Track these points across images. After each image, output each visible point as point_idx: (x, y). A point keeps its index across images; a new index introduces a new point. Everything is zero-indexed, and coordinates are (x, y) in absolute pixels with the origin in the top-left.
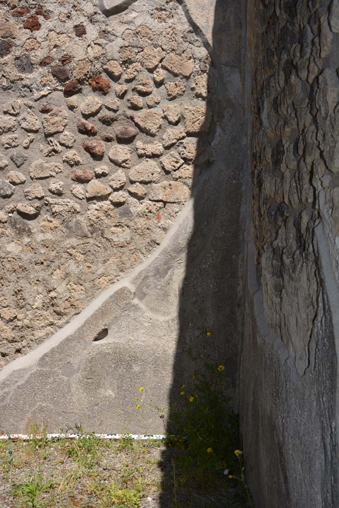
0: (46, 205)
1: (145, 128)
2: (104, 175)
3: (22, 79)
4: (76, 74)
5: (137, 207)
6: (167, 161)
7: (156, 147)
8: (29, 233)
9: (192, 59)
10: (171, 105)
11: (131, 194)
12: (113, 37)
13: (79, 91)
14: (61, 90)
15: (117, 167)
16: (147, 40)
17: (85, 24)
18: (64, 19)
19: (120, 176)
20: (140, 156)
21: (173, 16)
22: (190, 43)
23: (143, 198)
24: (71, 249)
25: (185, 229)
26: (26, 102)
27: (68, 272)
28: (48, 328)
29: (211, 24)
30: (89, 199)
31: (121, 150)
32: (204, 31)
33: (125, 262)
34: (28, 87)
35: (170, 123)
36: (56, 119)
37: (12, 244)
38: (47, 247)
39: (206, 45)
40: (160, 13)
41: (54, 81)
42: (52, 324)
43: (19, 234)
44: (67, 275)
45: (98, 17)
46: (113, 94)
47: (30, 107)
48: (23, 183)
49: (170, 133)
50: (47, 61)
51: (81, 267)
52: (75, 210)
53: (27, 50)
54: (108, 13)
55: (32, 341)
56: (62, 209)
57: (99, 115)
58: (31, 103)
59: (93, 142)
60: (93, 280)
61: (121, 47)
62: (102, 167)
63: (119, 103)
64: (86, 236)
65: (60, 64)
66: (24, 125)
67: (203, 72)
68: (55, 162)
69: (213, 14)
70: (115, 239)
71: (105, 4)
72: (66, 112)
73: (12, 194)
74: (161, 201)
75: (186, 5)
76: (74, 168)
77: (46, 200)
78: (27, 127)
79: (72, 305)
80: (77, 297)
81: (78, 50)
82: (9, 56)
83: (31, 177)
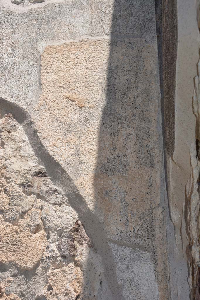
9: (42, 232)
22: (39, 196)
32: (69, 171)
67: (68, 258)
75: (32, 123)
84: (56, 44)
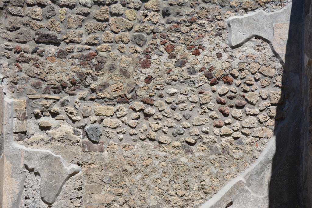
0: (200, 138)
1: (250, 101)
2: (229, 124)
3: (190, 78)
4: (217, 75)
5: (245, 140)
6: (261, 117)
7: (255, 110)
8: (192, 152)
9: (274, 69)
10: (263, 90)
11: (242, 133)
12: (235, 58)
13: (218, 83)
14: (209, 83)
15: (236, 120)
16: (252, 59)
17: (221, 52)
18: (211, 50)
19: (237, 124)
20: (247, 115)
21: (265, 49)
22: (273, 61)
23: (249, 136)
24: (213, 161)
25: (272, 151)
26: (191, 89)
27: (211, 172)
28: (201, 200)
29: (284, 53)
30: (221, 136)
31: (238, 112)
32: (281, 56)
33: (240, 167)
34: (193, 82)
35: (263, 99)
36: (206, 97)
37: (183, 158)
38: (201, 159)
39: (281, 62)
40: (258, 47)
41: (206, 79)
42: (202, 198)
43: (187, 153)
44: (211, 173)
45: (228, 49)
46: (234, 85)
47: (193, 91)
48: (189, 127)
49: (263, 104)
50: (203, 69)
51: (218, 170)
52: (215, 141)
53: (193, 64)
54: (233, 48)
55: (192, 207)
56: (208, 141)
57: (227, 95)
58: (194, 89)
59: (223, 108)
60: (224, 176)
61: (239, 63)
62: (228, 120)
63: (237, 89)
64: (220, 154)
65: (209, 71)
66: (190, 99)
67: (280, 75)
68: (205, 117)
69: (285, 48)
70: (235, 156)
71: (232, 44)
72: (211, 93)
73: (184, 133)
74: (258, 137)
75: (272, 44)
76: (214, 120)
77: (200, 136)
78: (192, 101)
79: (212, 189)
80: (215, 185)
81: (218, 64)
82: (184, 67)
83: (193, 125)
84: (277, 24)
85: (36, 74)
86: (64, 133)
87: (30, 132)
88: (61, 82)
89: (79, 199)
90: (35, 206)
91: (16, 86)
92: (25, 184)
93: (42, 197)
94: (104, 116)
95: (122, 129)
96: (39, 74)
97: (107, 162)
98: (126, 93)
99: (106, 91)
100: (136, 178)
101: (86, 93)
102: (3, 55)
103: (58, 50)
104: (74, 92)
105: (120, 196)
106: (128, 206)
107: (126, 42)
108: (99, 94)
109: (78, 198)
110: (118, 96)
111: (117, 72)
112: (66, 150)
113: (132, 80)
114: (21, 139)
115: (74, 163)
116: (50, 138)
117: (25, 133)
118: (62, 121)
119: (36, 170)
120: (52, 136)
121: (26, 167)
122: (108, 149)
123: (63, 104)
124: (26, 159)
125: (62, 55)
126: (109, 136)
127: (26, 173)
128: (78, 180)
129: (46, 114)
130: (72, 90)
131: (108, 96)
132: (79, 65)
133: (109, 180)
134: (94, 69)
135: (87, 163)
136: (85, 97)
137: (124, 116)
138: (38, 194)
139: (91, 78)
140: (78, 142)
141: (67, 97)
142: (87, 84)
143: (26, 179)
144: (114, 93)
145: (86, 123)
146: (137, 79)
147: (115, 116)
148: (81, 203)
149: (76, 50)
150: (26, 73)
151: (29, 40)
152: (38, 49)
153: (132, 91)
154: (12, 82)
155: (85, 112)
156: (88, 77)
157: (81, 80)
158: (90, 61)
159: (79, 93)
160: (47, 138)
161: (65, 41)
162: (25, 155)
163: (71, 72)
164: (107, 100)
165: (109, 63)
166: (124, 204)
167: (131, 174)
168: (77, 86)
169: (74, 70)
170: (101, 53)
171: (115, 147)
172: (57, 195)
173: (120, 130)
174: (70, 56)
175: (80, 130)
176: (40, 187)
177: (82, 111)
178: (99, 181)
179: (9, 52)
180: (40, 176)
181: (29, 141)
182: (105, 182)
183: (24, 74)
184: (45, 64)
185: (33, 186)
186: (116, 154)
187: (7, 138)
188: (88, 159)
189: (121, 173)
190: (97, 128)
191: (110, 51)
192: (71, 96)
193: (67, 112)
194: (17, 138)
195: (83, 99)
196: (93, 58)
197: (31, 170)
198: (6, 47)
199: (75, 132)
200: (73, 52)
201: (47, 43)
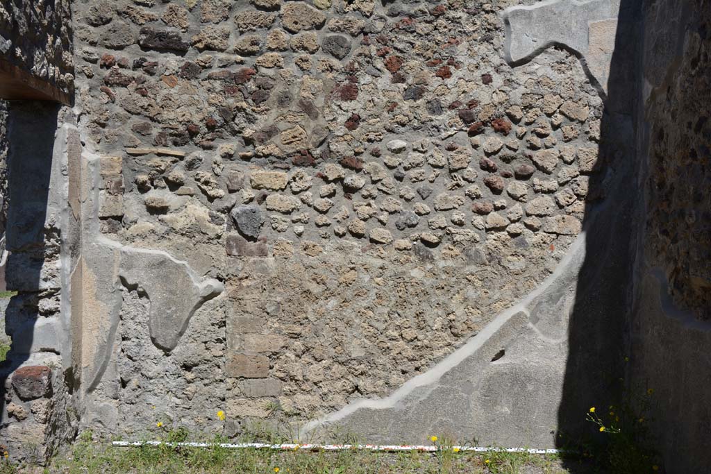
0: (448, 234)
1: (543, 166)
2: (503, 208)
3: (432, 121)
4: (482, 116)
5: (531, 238)
6: (561, 196)
7: (551, 184)
8: (432, 260)
10: (567, 146)
11: (526, 225)
12: (516, 85)
13: (483, 132)
14: (466, 131)
15: (515, 201)
16: (547, 88)
17: (491, 73)
18: (472, 69)
19: (517, 209)
20: (536, 192)
21: (571, 69)
22: (586, 92)
23: (538, 230)
24: (470, 276)
25: (579, 259)
26: (434, 141)
27: (466, 297)
28: (446, 348)
29: (607, 76)
30: (487, 230)
31: (519, 186)
33: (520, 289)
34: (437, 128)
35: (566, 162)
36: (461, 156)
37: (416, 270)
38: (448, 273)
39: (601, 94)
40: (560, 66)
41: (461, 123)
42: (449, 345)
43: (422, 260)
44: (466, 299)
45: (503, 68)
46: (513, 135)
47: (437, 146)
48: (427, 214)
49: (565, 171)
50: (456, 105)
51: (479, 293)
52: (475, 240)
53: (437, 95)
54: (513, 65)
55: (430, 360)
56: (463, 238)
57: (500, 154)
58: (439, 142)
59: (493, 177)
60: (490, 305)
61: (523, 94)
62: (502, 201)
63: (519, 143)
64: (484, 264)
65: (467, 107)
66: (431, 161)
67: (597, 118)
68: (458, 195)
69: (609, 68)
70: (511, 268)
71: (512, 57)
72: (470, 150)
73: (418, 223)
74: (555, 233)
75: (584, 60)
76: (475, 201)
77: (449, 230)
78: (434, 163)
79: (468, 328)
80: (474, 320)
81: (484, 96)
82: (421, 100)
83: (435, 209)
85: (142, 107)
86: (194, 221)
87: (130, 216)
88: (188, 124)
89: (221, 342)
90: (140, 352)
91: (103, 130)
92: (121, 313)
93: (153, 336)
94: (268, 189)
95: (302, 215)
96: (147, 108)
97: (273, 275)
98: (311, 146)
99: (273, 142)
100: (327, 307)
101: (235, 145)
102: (79, 70)
103: (183, 64)
104: (211, 143)
105: (296, 338)
106: (311, 356)
107: (311, 50)
108: (260, 148)
109: (219, 341)
110: (295, 153)
111: (294, 108)
112: (196, 252)
113: (322, 122)
114: (113, 230)
115: (212, 277)
116: (166, 228)
117: (119, 218)
118: (189, 197)
119: (141, 287)
120: (170, 225)
121: (123, 280)
122: (275, 251)
123: (191, 166)
124: (122, 267)
125: (189, 72)
126: (277, 228)
127: (123, 292)
128: (219, 308)
129: (159, 184)
130: (208, 140)
131: (277, 152)
132: (222, 93)
133: (277, 310)
134: (250, 101)
135: (236, 276)
136: (232, 152)
137: (306, 190)
138: (145, 332)
139: (243, 117)
140: (219, 237)
141: (199, 153)
142: (236, 129)
143: (124, 303)
144: (287, 146)
145: (233, 202)
146: (332, 121)
147: (288, 190)
148: (223, 349)
149: (216, 64)
150: (121, 106)
151: (128, 43)
152: (145, 60)
153: (321, 143)
154: (98, 123)
155: (233, 181)
156: (239, 115)
157: (225, 121)
158: (242, 84)
159: (221, 145)
160: (161, 229)
161: (196, 45)
162: (120, 259)
163: (207, 105)
164: (274, 159)
165: (278, 89)
166: (304, 353)
167: (317, 298)
168: (217, 132)
169: (213, 102)
170: (263, 70)
171: (288, 247)
172: (181, 334)
173: (299, 217)
174: (205, 74)
175: (223, 216)
176: (148, 318)
177: (226, 179)
178: (258, 311)
179: (90, 65)
180: (148, 298)
181: (128, 233)
182: (268, 313)
183: (118, 107)
184: (157, 88)
185: (135, 316)
186: (291, 261)
187: (87, 227)
188: (237, 269)
189: (300, 296)
190: (254, 212)
191: (281, 68)
192: (206, 151)
193: (198, 180)
194: (106, 228)
195: (228, 156)
196: (249, 80)
197: (132, 288)
198: (86, 56)
199: (213, 218)
200: (210, 67)
201: (163, 50)
